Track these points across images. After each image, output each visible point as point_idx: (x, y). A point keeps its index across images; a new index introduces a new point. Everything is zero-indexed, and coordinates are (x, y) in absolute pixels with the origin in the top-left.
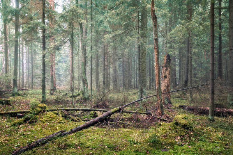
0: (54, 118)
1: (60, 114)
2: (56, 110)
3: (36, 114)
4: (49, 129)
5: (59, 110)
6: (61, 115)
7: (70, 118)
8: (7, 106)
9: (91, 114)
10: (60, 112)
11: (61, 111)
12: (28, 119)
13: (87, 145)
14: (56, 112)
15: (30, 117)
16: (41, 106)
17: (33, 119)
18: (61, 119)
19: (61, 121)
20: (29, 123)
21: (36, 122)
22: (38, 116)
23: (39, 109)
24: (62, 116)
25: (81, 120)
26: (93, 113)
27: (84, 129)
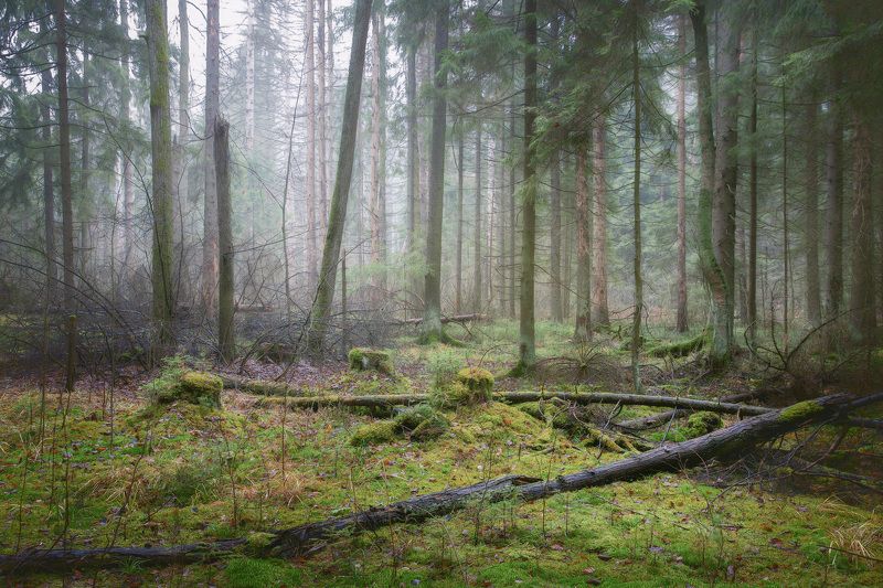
0: (518, 430)
1: (547, 414)
2: (534, 398)
3: (448, 408)
4: (480, 467)
5: (546, 398)
6: (550, 420)
7: (586, 432)
8: (375, 377)
9: (690, 425)
10: (552, 406)
11: (556, 403)
12: (409, 424)
13: (596, 543)
14: (535, 406)
15: (419, 415)
16: (470, 377)
17: (427, 426)
18: (546, 434)
19: (545, 442)
20: (414, 438)
21: (436, 436)
22: (452, 416)
23: (459, 388)
24: (556, 425)
25: (630, 445)
26: (704, 420)
27: (623, 480)
